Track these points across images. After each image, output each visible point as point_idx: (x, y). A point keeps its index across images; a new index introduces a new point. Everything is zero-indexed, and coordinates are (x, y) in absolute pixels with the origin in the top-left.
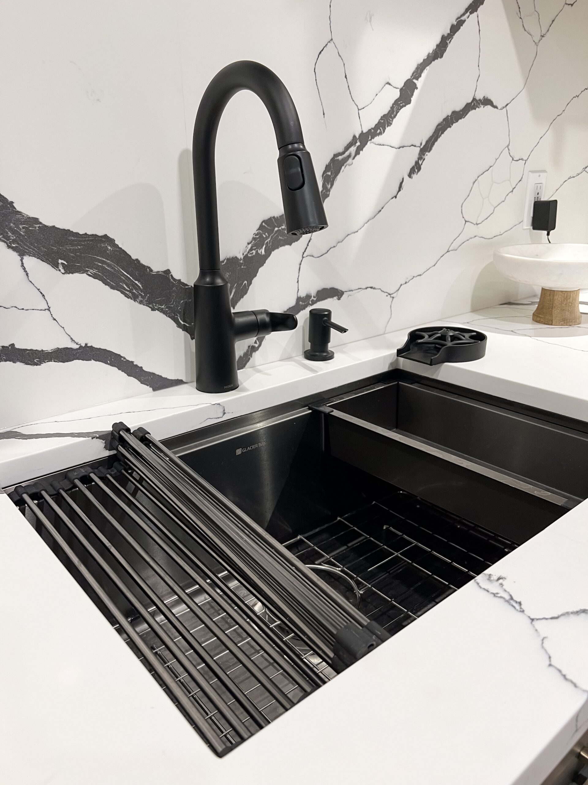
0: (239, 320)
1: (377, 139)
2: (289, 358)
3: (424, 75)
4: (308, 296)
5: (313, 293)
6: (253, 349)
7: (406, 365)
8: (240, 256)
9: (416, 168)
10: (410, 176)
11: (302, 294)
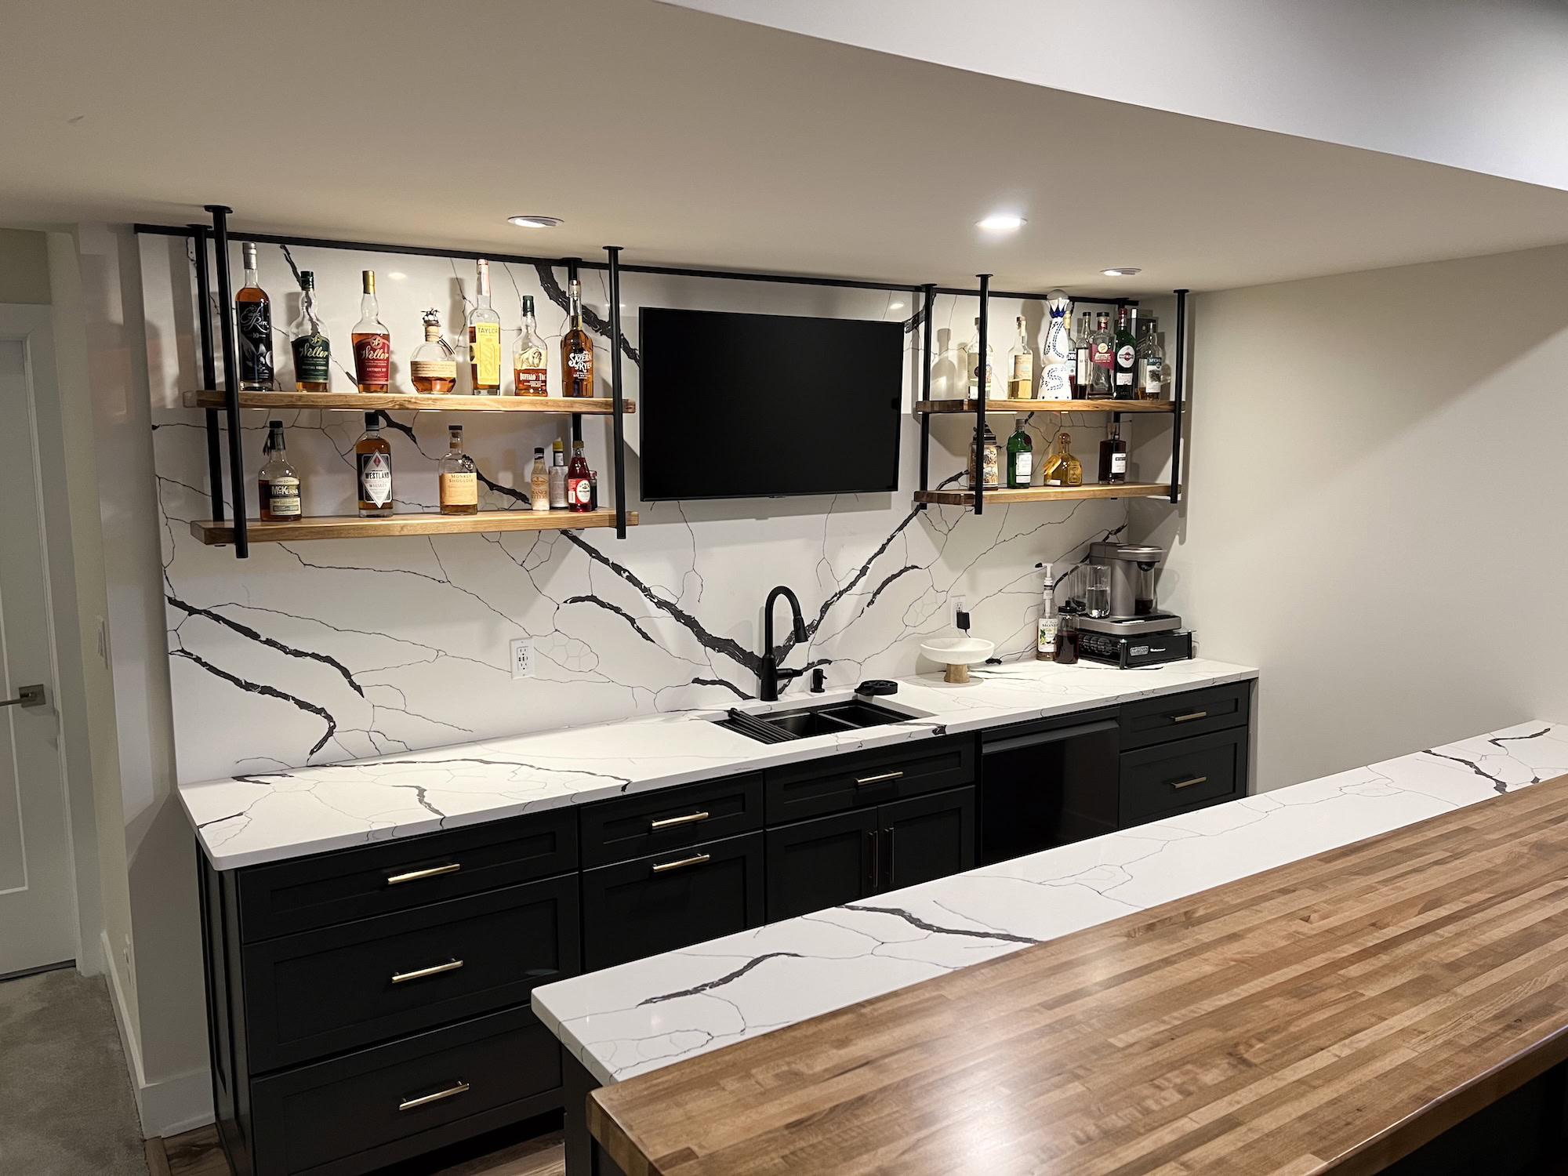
0: (779, 672)
1: (847, 593)
2: (803, 691)
3: (873, 562)
4: (814, 663)
5: (816, 661)
6: (786, 686)
7: (860, 697)
8: (782, 645)
9: (872, 602)
10: (868, 606)
11: (810, 662)
